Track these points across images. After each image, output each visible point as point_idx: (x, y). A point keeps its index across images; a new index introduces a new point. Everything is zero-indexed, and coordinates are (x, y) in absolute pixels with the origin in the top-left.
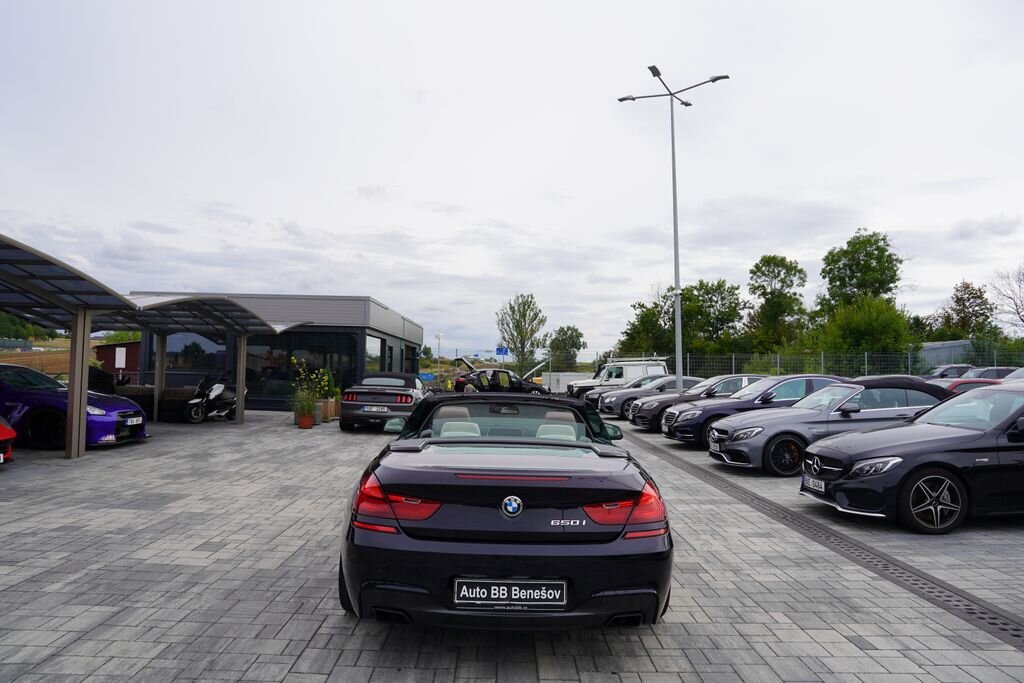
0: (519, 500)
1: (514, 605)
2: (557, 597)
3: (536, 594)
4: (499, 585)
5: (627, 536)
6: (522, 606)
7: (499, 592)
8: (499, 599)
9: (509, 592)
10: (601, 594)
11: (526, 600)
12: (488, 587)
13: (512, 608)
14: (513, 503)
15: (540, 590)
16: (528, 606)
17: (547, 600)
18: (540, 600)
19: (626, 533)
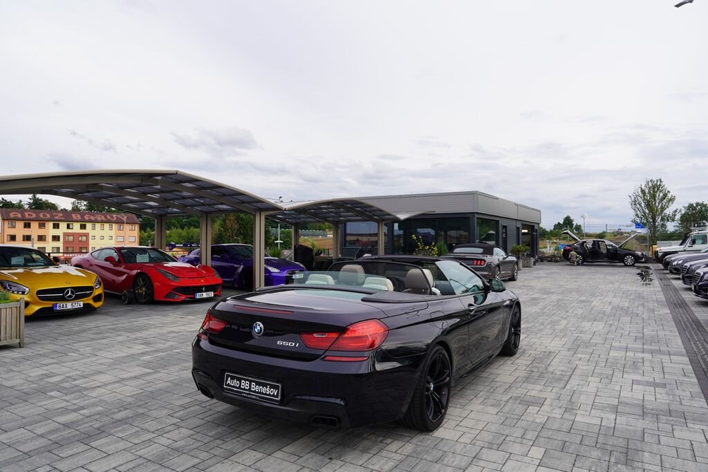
0: (262, 325)
1: (252, 395)
2: (275, 394)
3: (264, 390)
4: (246, 380)
5: (326, 359)
6: (256, 396)
7: (245, 384)
8: (244, 389)
9: (250, 385)
10: (303, 397)
11: (258, 393)
12: (240, 380)
13: (251, 396)
14: (259, 326)
15: (267, 387)
16: (260, 397)
17: (269, 395)
18: (266, 394)
19: (326, 356)
